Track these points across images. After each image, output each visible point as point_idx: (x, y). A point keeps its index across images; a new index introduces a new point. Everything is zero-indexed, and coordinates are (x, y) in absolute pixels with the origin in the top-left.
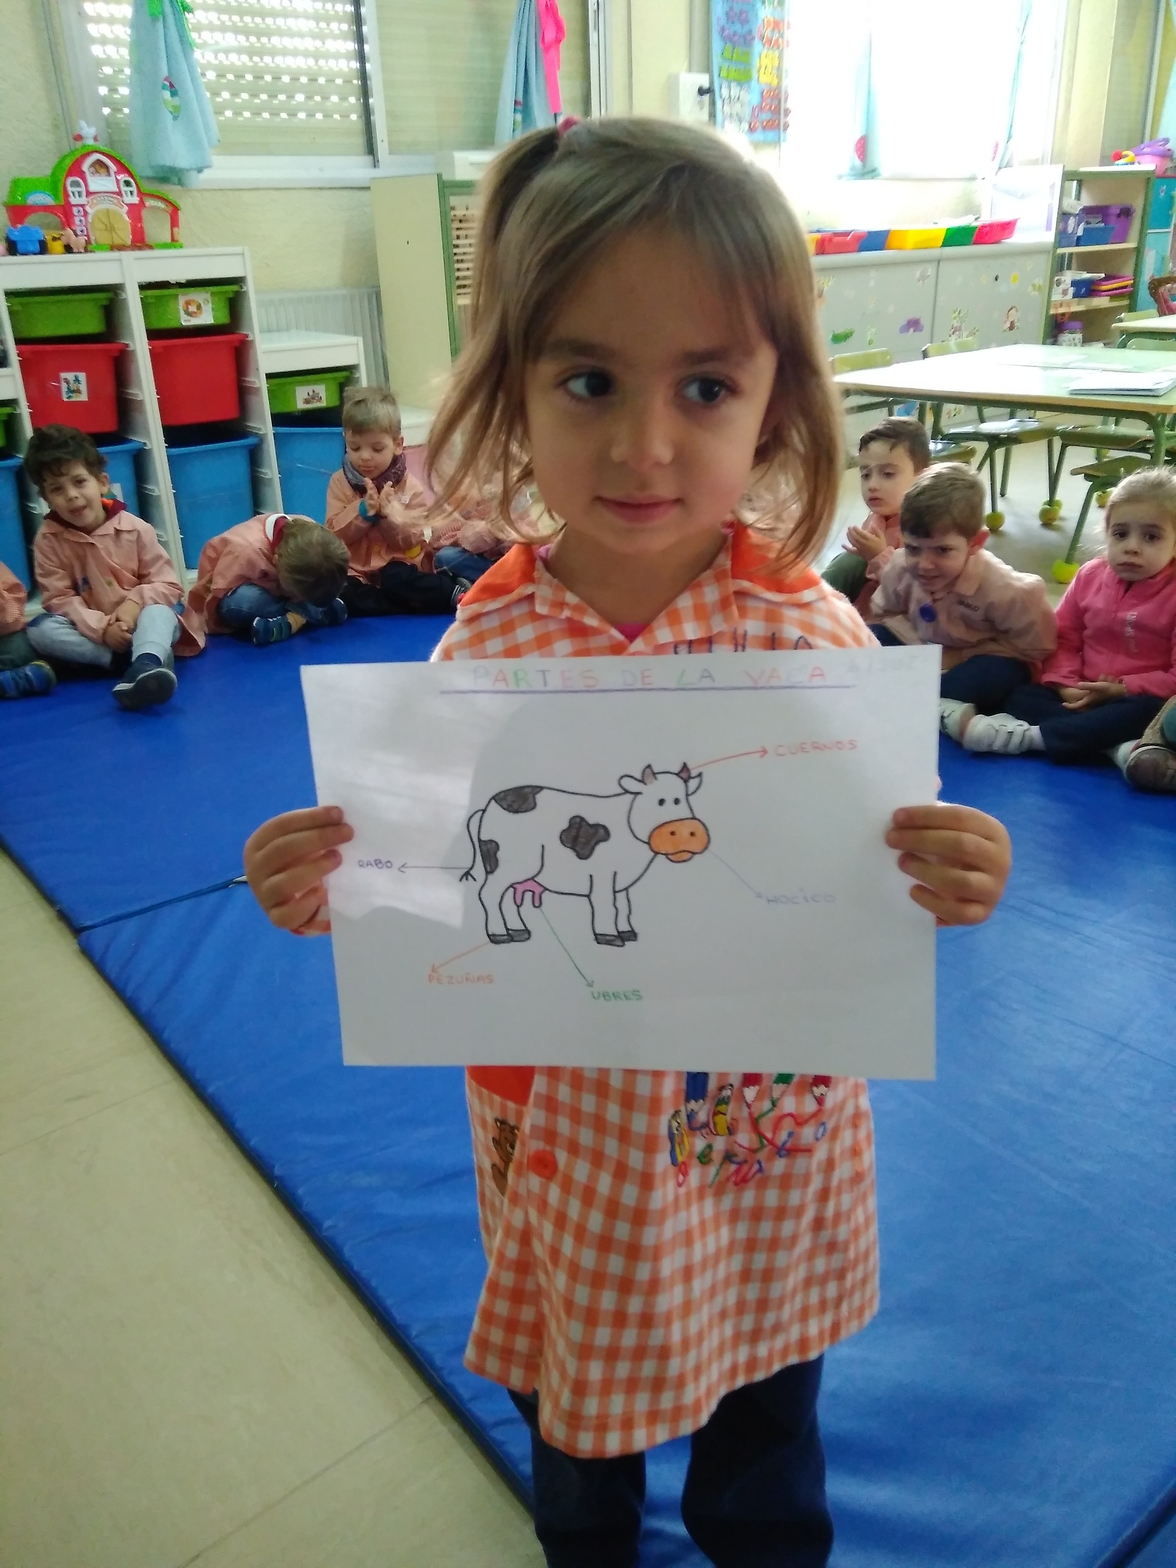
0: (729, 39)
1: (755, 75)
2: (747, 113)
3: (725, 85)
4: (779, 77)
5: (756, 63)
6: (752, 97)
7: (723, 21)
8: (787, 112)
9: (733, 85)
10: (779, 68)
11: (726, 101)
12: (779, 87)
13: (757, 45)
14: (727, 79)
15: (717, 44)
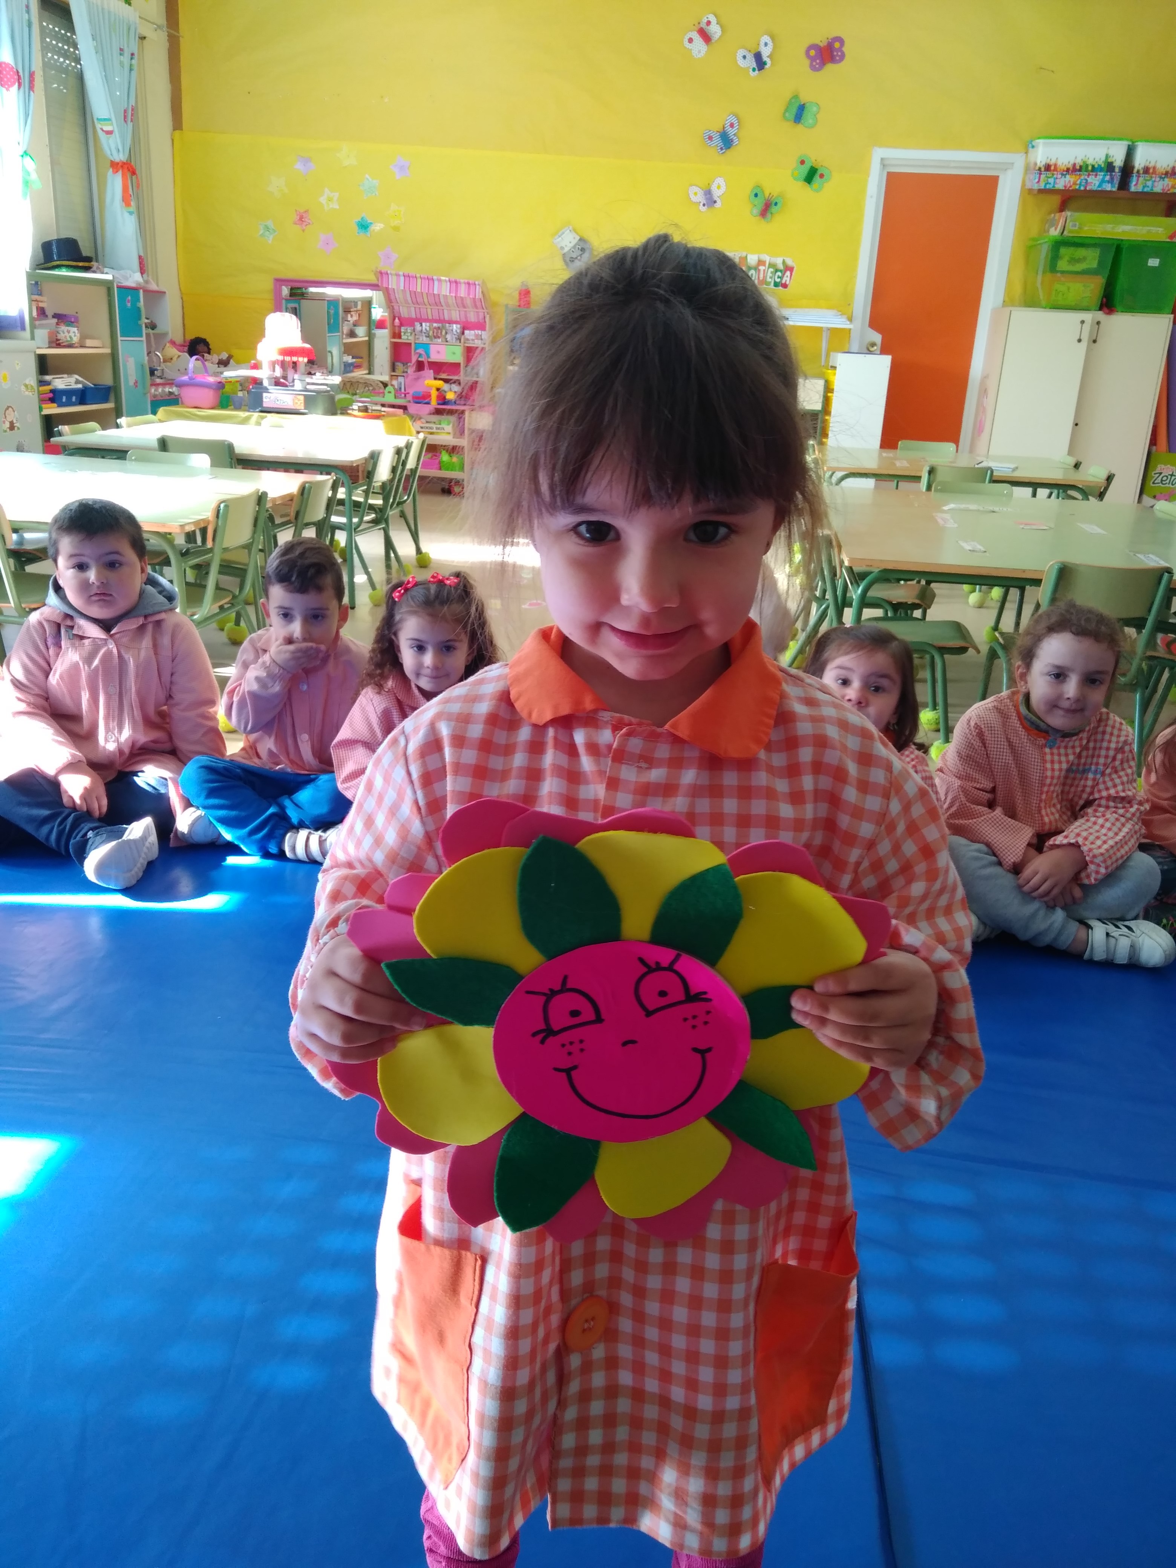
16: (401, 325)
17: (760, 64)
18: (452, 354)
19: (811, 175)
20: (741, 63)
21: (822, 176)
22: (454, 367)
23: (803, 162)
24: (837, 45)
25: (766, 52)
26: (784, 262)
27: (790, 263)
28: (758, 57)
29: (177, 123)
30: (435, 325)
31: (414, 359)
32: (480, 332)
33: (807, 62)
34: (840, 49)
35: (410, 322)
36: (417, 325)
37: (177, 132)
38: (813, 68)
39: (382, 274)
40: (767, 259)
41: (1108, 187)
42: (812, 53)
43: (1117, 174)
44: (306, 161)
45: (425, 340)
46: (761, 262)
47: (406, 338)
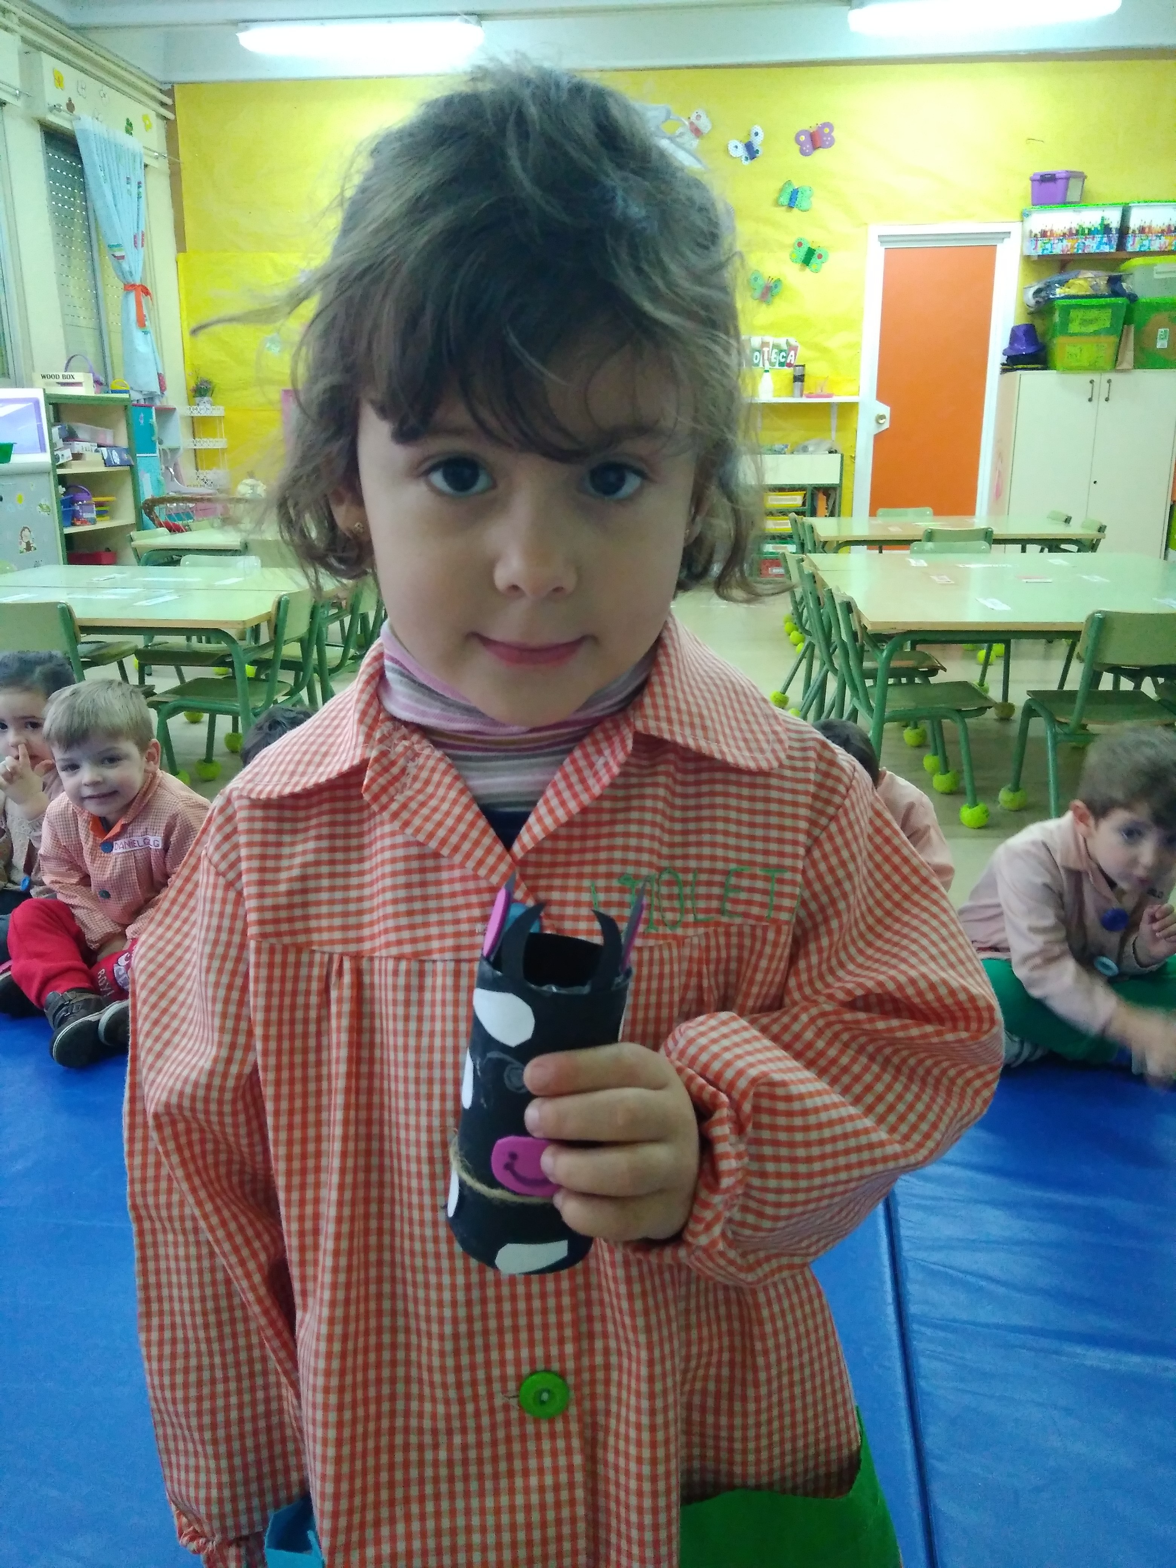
17: (751, 152)
19: (809, 257)
20: (733, 152)
21: (820, 256)
23: (800, 244)
24: (827, 130)
25: (757, 143)
26: (787, 343)
27: (793, 342)
28: (749, 147)
29: (181, 245)
33: (797, 147)
34: (829, 134)
37: (182, 254)
38: (803, 153)
40: (770, 339)
41: (1106, 249)
42: (803, 138)
43: (1115, 236)
46: (764, 344)
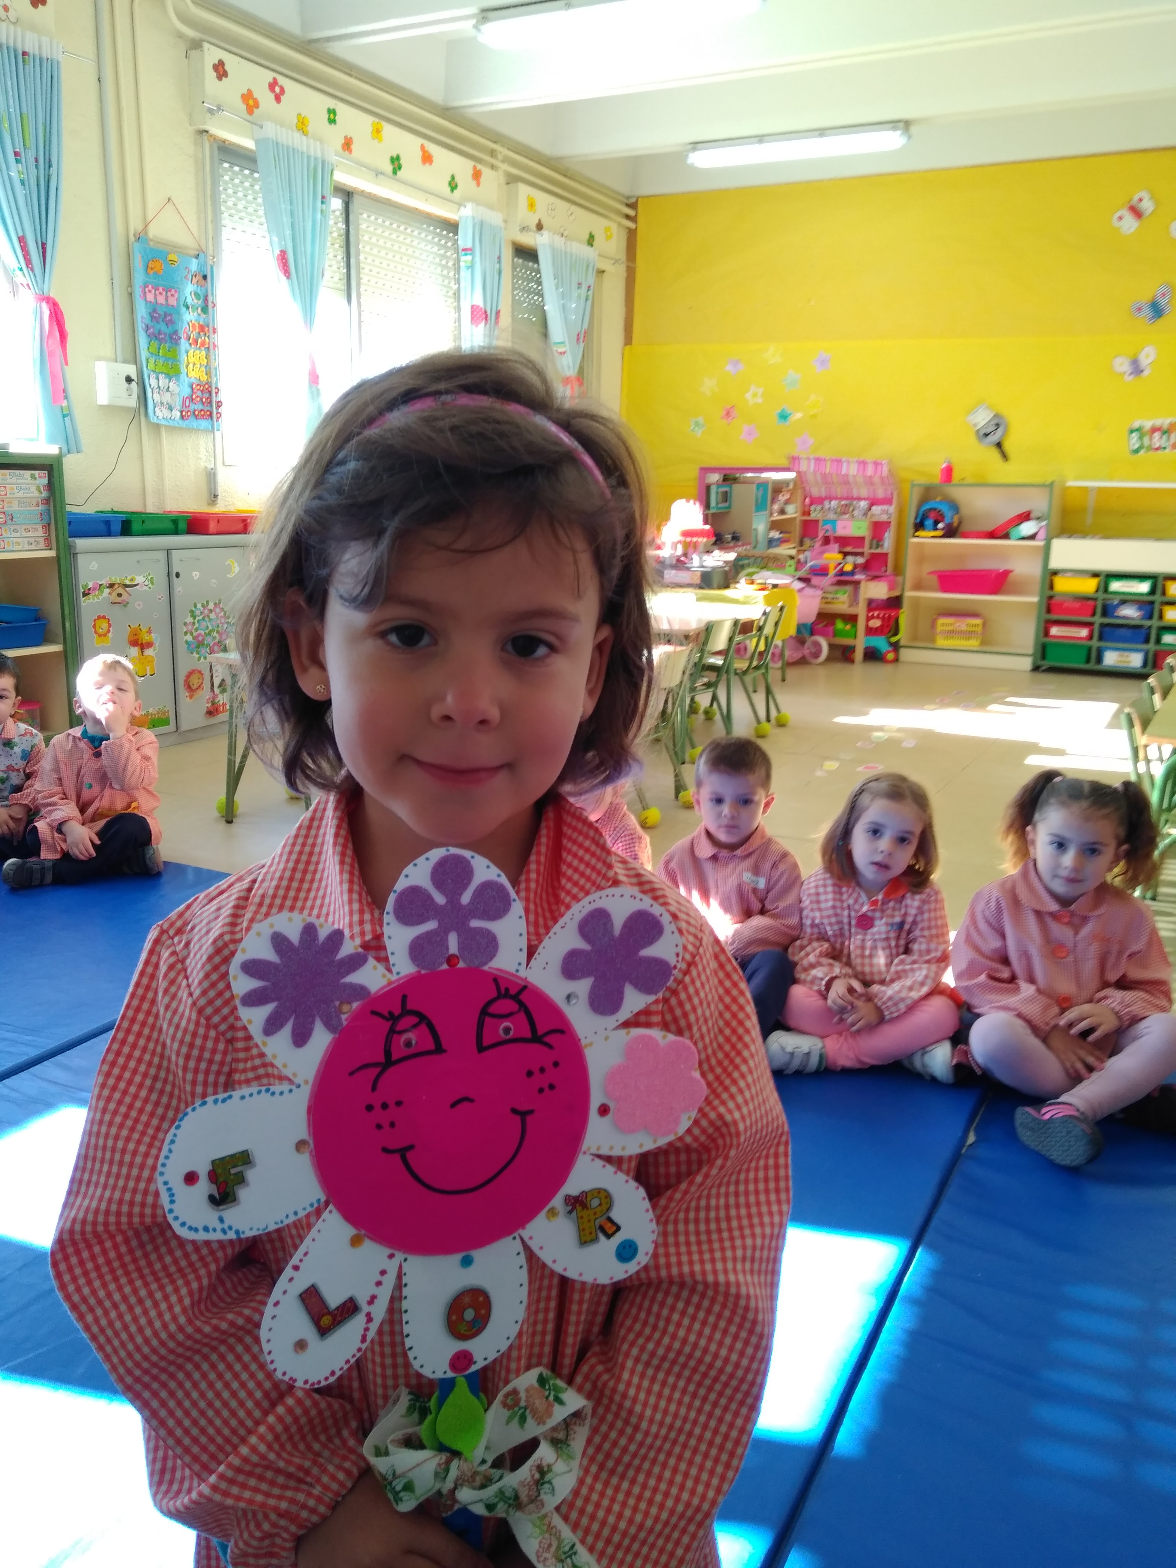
0: (154, 336)
1: (183, 370)
2: (178, 404)
3: (153, 376)
4: (208, 373)
5: (184, 358)
6: (181, 389)
7: (148, 320)
8: (219, 404)
9: (161, 376)
10: (207, 366)
11: (156, 391)
12: (209, 383)
13: (184, 344)
14: (154, 371)
15: (142, 340)
16: (811, 504)
18: (858, 528)
22: (859, 541)
29: (628, 339)
30: (843, 502)
31: (821, 534)
32: (885, 507)
35: (819, 501)
36: (826, 503)
37: (628, 347)
39: (795, 459)
44: (736, 363)
45: (831, 516)
47: (813, 516)
